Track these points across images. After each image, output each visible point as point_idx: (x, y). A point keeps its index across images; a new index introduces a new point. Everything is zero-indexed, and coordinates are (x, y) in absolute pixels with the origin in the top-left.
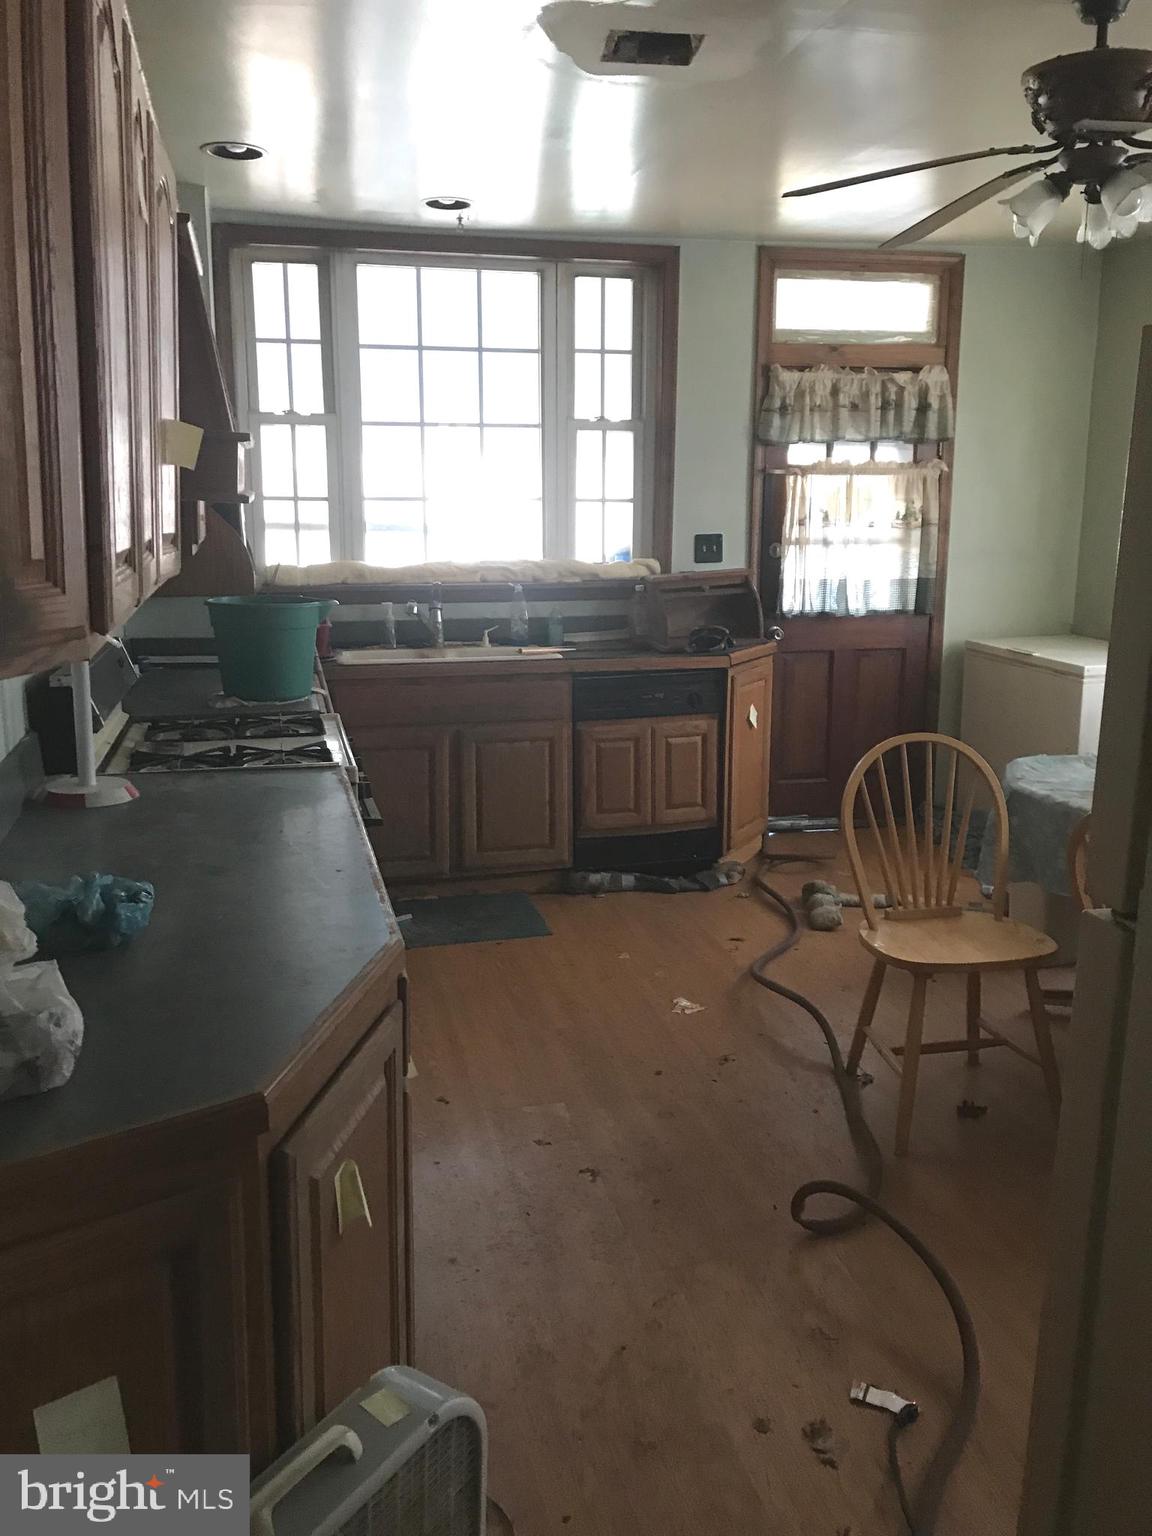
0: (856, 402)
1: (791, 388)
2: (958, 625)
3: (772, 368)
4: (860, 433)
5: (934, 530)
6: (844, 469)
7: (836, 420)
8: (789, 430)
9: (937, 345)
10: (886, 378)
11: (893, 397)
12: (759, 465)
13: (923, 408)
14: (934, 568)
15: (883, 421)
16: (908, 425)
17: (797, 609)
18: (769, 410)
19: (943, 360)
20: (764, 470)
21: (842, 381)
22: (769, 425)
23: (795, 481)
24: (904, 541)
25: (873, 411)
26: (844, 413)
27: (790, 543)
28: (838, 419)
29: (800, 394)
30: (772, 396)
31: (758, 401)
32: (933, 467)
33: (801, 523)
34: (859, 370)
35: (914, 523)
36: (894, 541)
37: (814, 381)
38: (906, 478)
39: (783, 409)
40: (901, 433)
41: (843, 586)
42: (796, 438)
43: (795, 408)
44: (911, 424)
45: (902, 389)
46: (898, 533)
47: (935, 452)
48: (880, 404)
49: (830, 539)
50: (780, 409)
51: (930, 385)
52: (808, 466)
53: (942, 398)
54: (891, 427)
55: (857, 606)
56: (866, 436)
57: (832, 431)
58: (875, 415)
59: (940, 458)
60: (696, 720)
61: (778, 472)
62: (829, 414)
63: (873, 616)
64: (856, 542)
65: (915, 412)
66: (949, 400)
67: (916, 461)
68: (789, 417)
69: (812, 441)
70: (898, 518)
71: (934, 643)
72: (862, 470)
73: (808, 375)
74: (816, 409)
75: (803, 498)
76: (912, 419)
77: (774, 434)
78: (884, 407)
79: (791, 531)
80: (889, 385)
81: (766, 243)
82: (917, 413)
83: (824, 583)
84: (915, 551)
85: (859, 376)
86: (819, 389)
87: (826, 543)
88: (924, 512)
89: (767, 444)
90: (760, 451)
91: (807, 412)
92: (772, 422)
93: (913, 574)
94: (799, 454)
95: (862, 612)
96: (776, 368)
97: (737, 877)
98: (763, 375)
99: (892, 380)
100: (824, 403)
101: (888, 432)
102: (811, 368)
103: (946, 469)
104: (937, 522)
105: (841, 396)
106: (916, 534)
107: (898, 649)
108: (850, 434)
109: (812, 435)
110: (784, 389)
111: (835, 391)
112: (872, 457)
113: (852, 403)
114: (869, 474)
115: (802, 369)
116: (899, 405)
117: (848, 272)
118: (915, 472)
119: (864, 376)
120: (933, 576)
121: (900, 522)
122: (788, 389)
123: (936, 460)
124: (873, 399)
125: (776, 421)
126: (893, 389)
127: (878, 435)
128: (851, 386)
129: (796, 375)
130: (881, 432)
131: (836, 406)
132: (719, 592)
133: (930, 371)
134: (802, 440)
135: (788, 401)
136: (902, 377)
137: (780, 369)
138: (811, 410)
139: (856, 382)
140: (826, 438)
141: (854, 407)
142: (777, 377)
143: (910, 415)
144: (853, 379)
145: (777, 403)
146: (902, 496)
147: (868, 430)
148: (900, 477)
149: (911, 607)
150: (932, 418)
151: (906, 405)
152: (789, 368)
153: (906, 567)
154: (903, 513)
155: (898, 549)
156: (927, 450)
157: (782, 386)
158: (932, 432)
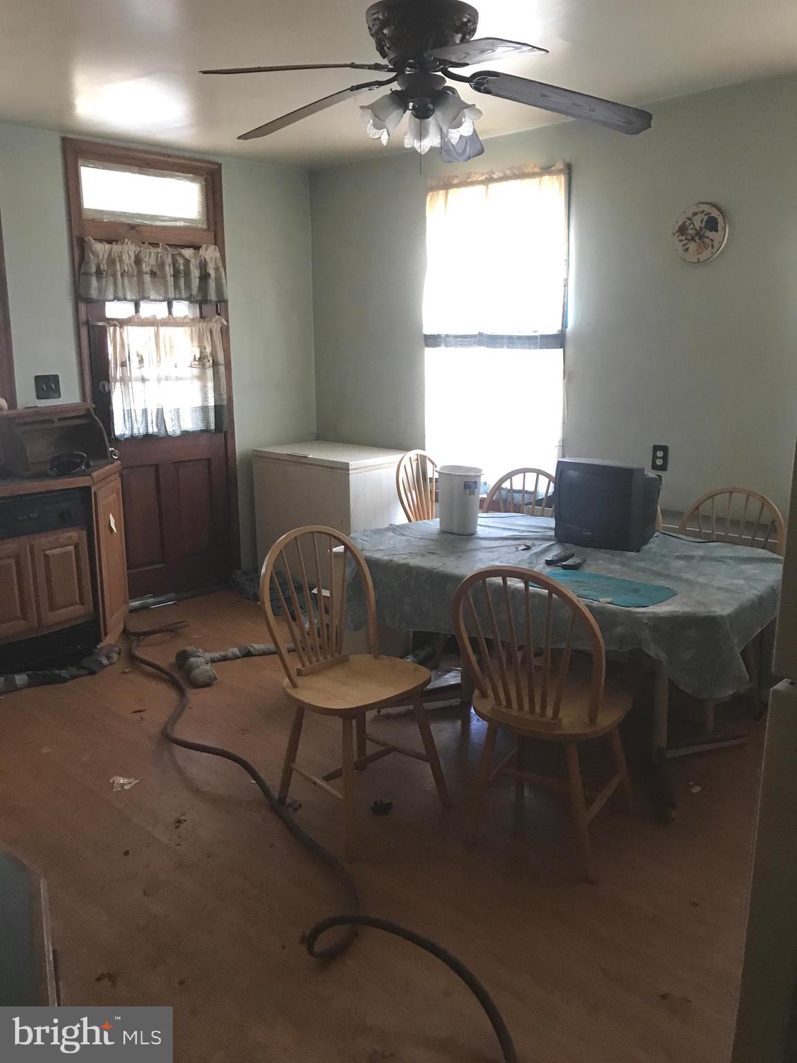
0: (155, 270)
1: (103, 255)
2: (245, 439)
3: (86, 239)
4: (160, 295)
5: (222, 369)
6: (152, 322)
7: (141, 284)
8: (105, 290)
9: (208, 230)
10: (176, 252)
11: (182, 267)
12: (83, 317)
13: (204, 277)
14: (225, 397)
15: (176, 286)
16: (195, 290)
17: (128, 433)
18: (87, 274)
19: (213, 241)
20: (87, 322)
21: (142, 253)
22: (88, 286)
23: (115, 331)
24: (202, 377)
25: (169, 277)
26: (147, 278)
27: (116, 381)
28: (143, 283)
29: (112, 262)
30: (88, 263)
31: (76, 267)
32: (216, 322)
33: (123, 365)
34: (155, 245)
35: (208, 364)
36: (194, 377)
37: (121, 252)
38: (197, 329)
39: (99, 273)
40: (191, 295)
41: (160, 413)
42: (111, 297)
43: (109, 272)
44: (196, 289)
45: (187, 262)
46: (196, 371)
47: (215, 310)
48: (172, 273)
49: (146, 377)
50: (96, 272)
51: (208, 260)
52: (124, 320)
53: (217, 269)
54: (183, 291)
55: (172, 428)
56: (165, 296)
57: (139, 292)
58: (170, 280)
59: (219, 315)
60: (69, 532)
61: (100, 324)
62: (135, 279)
63: (185, 434)
64: (167, 380)
65: (198, 280)
66: (222, 270)
67: (202, 317)
68: (104, 280)
69: (125, 299)
70: (195, 360)
71: (230, 455)
72: (165, 323)
73: (116, 248)
74: (125, 274)
75: (123, 345)
76: (197, 286)
77: (94, 294)
78: (176, 275)
79: (116, 372)
80: (179, 258)
81: (69, 136)
82: (200, 281)
83: (145, 412)
84: (210, 385)
85: (155, 250)
86: (125, 257)
87: (143, 380)
88: (214, 354)
89: (89, 301)
90: (82, 306)
91: (119, 277)
92: (91, 284)
93: (211, 403)
94: (115, 310)
95: (178, 433)
96: (89, 240)
97: (115, 657)
98: (78, 245)
99: (181, 255)
100: (130, 269)
101: (180, 293)
102: (117, 241)
103: (225, 323)
104: (223, 363)
105: (144, 265)
106: (210, 372)
107: (205, 459)
108: (153, 296)
109: (124, 294)
110: (98, 256)
111: (138, 261)
112: (170, 312)
113: (151, 271)
114: (170, 326)
115: (110, 242)
116: (187, 274)
117: (137, 168)
118: (203, 325)
119: (159, 250)
120: (225, 403)
121: (196, 363)
122: (101, 257)
123: (217, 316)
124: (167, 268)
125: (94, 283)
126: (181, 261)
127: (173, 296)
128: (150, 259)
129: (107, 246)
130: (175, 295)
131: (140, 273)
132: (67, 423)
133: (206, 249)
134: (116, 298)
135: (102, 267)
136: (188, 253)
137: (93, 241)
138: (122, 275)
139: (153, 254)
140: (134, 298)
141: (153, 274)
142: (91, 248)
143: (195, 282)
144: (150, 253)
145: (94, 270)
146: (196, 343)
147: (166, 292)
148: (194, 329)
149: (213, 427)
150: (212, 284)
151: (192, 275)
152: (100, 241)
153: (205, 398)
154: (198, 356)
155: (197, 384)
156: (209, 309)
157: (96, 255)
158: (212, 296)
